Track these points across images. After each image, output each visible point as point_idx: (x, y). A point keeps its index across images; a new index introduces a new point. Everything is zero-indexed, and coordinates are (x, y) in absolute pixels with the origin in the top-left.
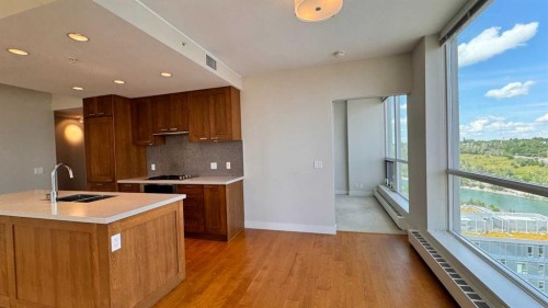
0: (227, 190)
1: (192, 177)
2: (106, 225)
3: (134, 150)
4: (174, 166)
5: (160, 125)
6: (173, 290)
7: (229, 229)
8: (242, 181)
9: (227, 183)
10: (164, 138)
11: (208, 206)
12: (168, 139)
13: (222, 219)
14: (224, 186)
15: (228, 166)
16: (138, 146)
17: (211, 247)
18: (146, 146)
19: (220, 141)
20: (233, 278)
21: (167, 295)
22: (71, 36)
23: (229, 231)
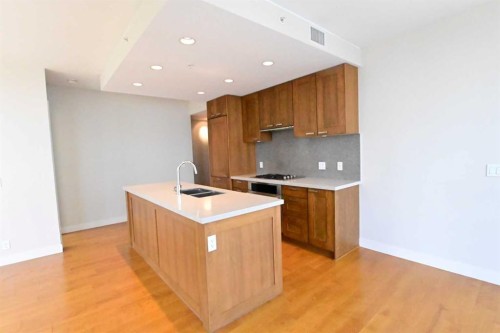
0: (336, 197)
1: (297, 177)
2: (203, 226)
3: (244, 147)
4: (280, 165)
5: (266, 122)
6: (269, 302)
7: (337, 244)
8: (358, 186)
9: (337, 189)
10: (270, 134)
11: (313, 214)
12: (274, 136)
13: (329, 232)
14: (333, 192)
15: (340, 166)
16: (248, 143)
17: (315, 261)
18: (255, 143)
19: (330, 136)
20: (337, 312)
21: (262, 307)
22: (182, 41)
23: (337, 249)
